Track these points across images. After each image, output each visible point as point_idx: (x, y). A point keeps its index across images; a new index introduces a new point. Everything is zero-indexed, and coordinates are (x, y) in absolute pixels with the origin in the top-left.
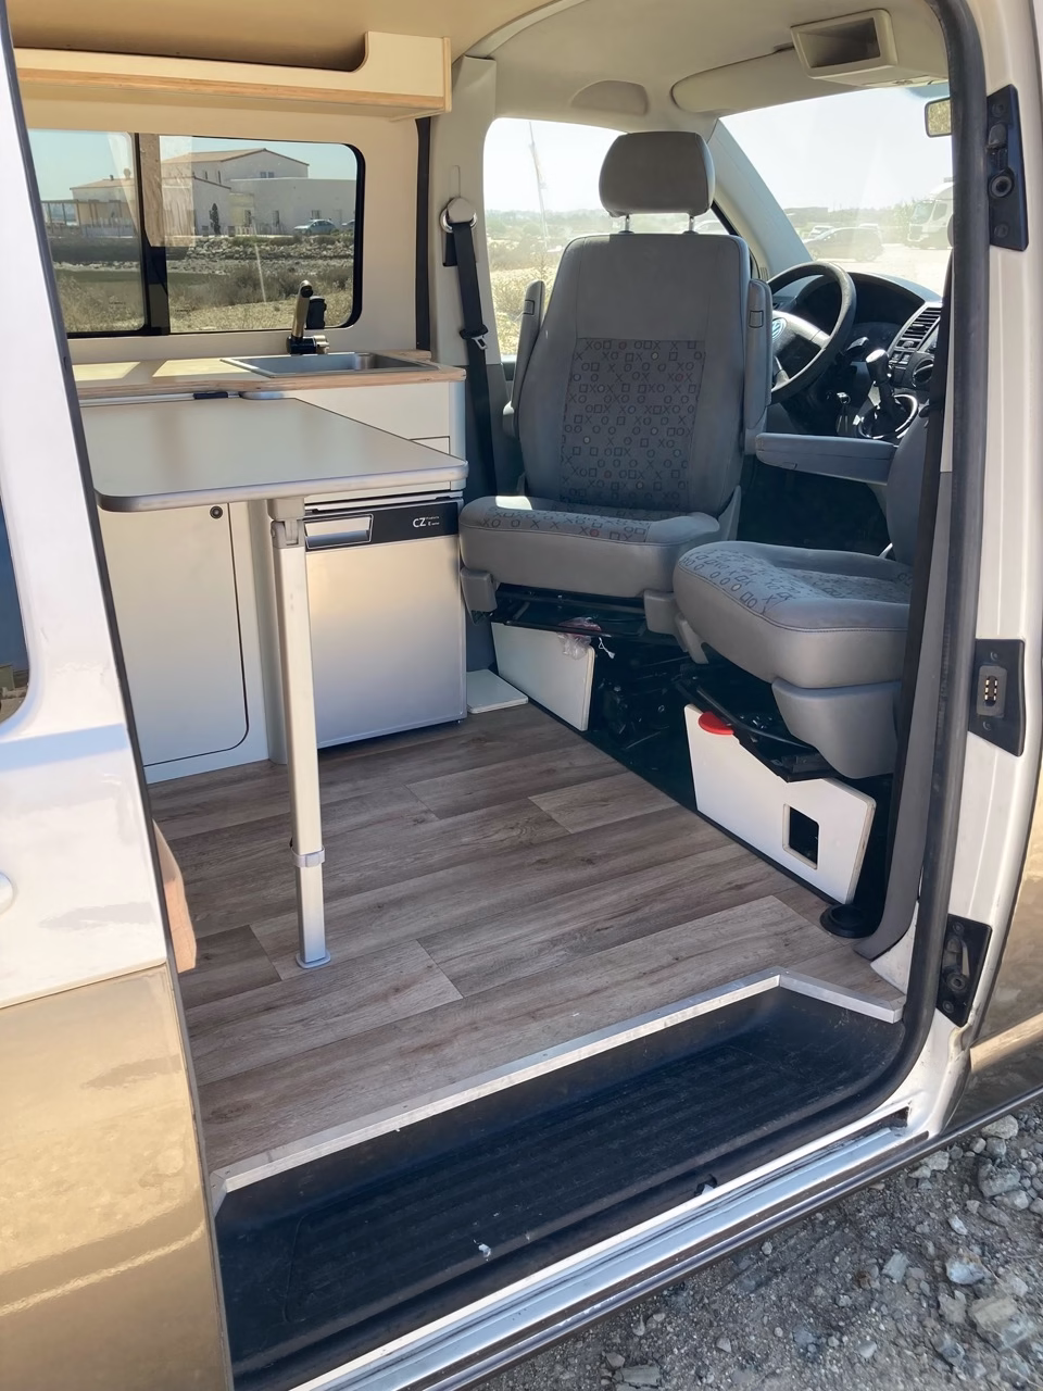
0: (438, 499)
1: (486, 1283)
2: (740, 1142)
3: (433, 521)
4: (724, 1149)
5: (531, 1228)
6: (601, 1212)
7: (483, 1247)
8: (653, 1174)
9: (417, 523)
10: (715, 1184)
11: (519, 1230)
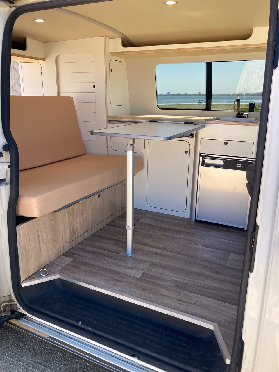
0: (247, 160)
1: (74, 329)
2: (154, 355)
3: (243, 166)
4: (148, 352)
5: (92, 327)
6: (108, 338)
7: (80, 322)
8: (125, 341)
9: (238, 165)
10: (139, 359)
11: (88, 326)
